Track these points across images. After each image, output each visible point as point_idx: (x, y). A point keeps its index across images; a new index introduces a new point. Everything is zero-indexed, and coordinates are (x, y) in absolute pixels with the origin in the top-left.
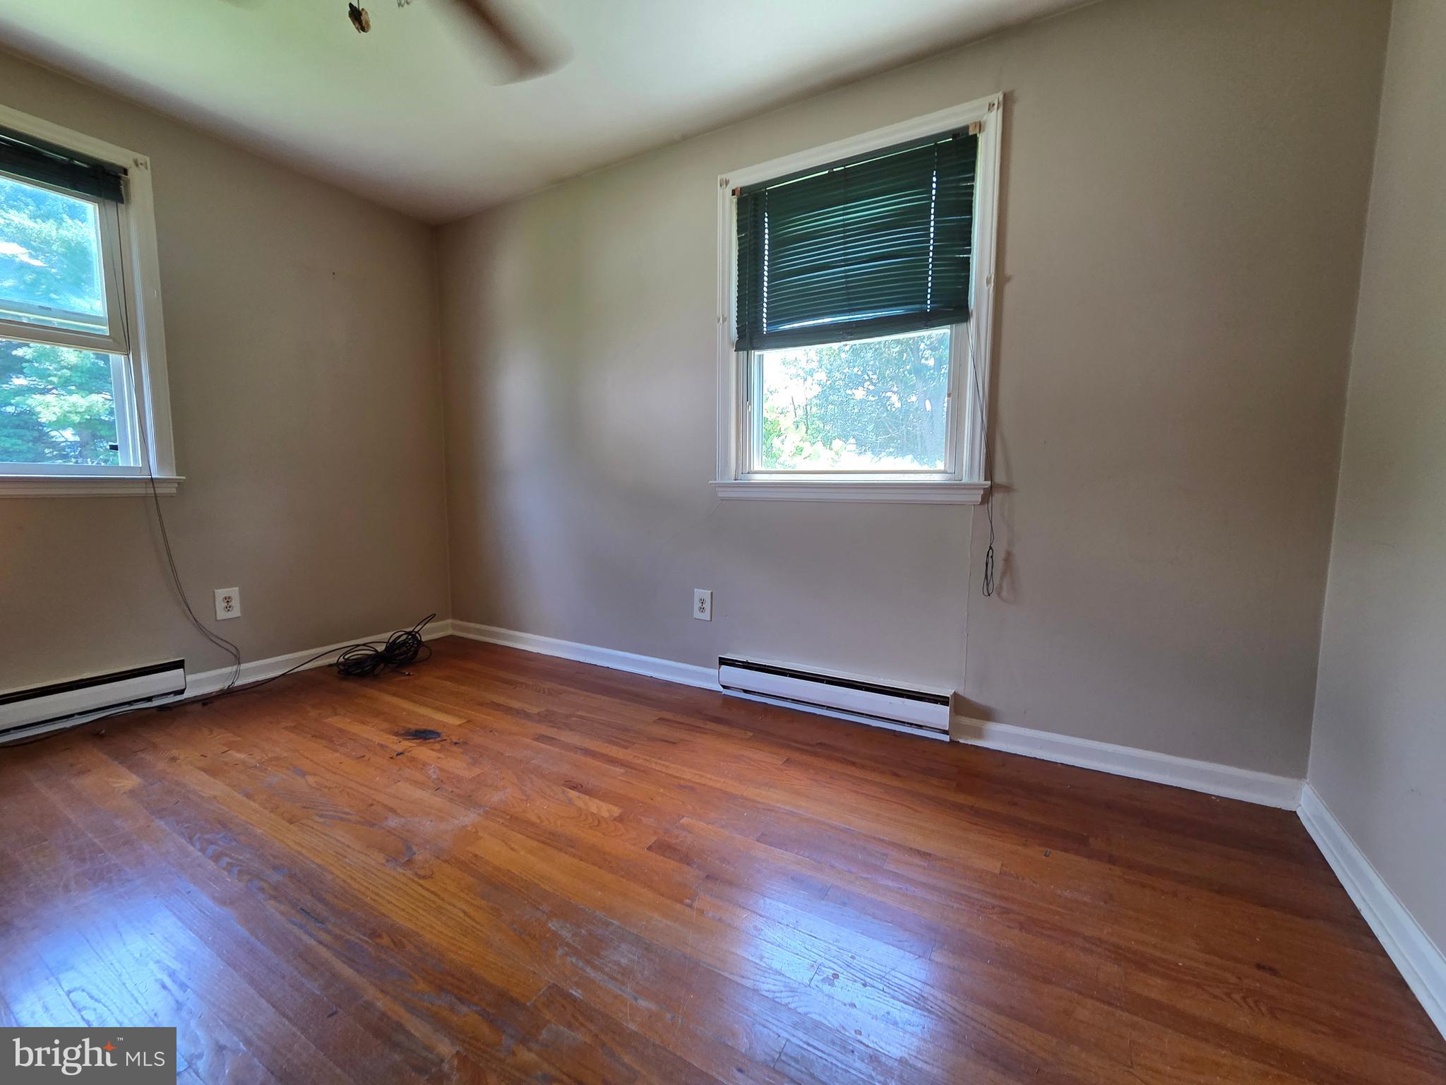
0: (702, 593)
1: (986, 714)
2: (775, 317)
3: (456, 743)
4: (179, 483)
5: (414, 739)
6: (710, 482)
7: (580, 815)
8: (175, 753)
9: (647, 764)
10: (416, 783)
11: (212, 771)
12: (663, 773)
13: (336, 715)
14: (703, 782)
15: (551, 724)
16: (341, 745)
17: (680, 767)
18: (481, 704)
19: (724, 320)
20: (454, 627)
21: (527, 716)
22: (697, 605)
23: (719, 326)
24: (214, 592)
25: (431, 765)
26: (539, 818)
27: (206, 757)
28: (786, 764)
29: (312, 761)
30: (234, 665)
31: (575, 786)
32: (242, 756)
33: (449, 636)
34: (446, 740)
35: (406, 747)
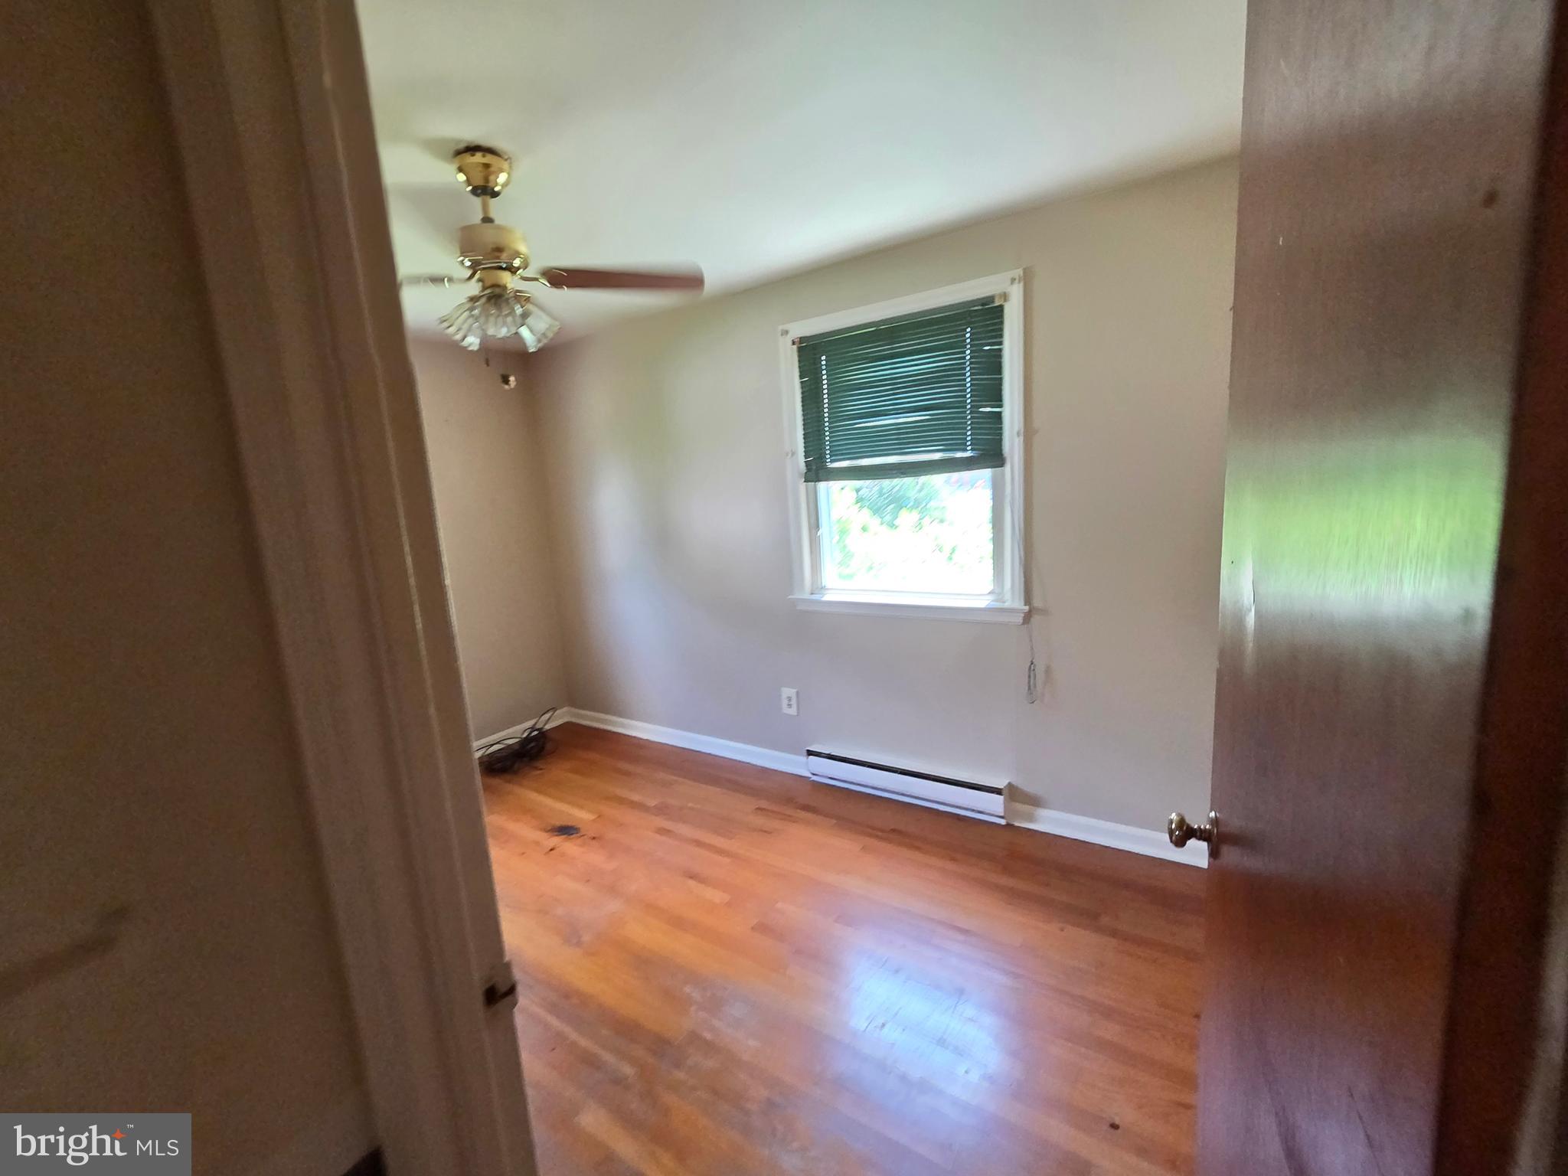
0: (788, 692)
1: (1035, 801)
2: (837, 455)
3: (594, 838)
6: (789, 597)
9: (749, 854)
10: (570, 876)
12: (763, 862)
14: (795, 870)
15: (668, 817)
17: (776, 856)
18: (608, 798)
20: (571, 713)
21: (647, 808)
22: (785, 702)
23: (789, 458)
25: (578, 860)
26: (668, 904)
28: (863, 851)
31: (693, 876)
33: (567, 723)
34: (585, 835)
35: (555, 843)
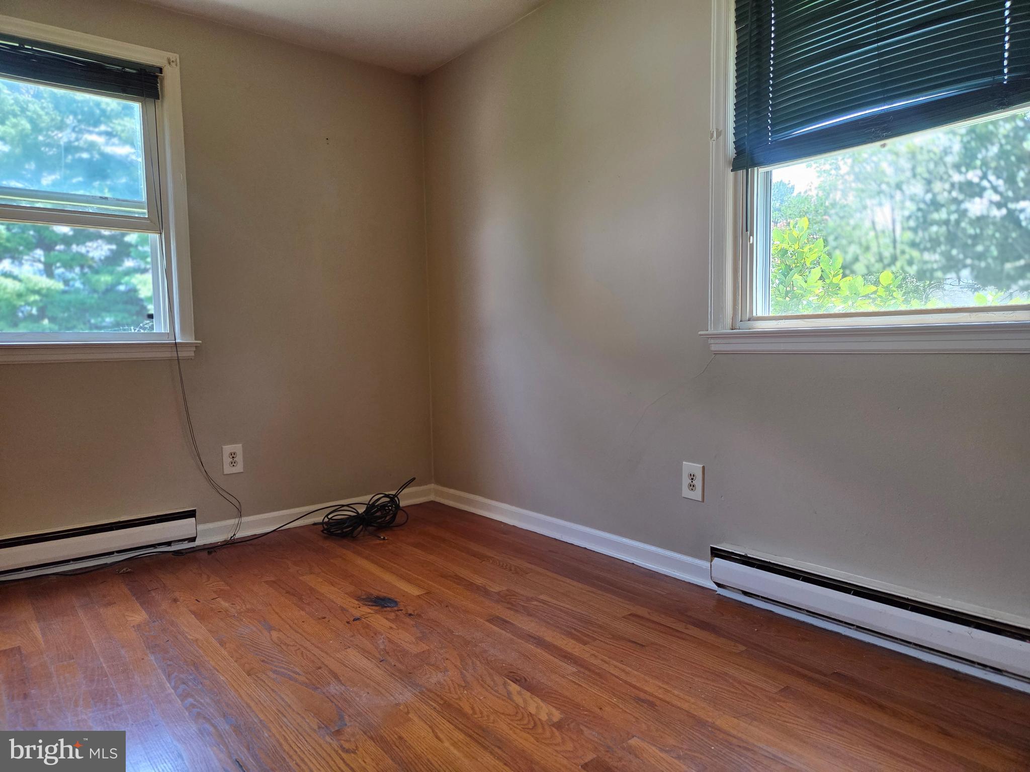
0: (690, 467)
2: (782, 123)
3: (410, 615)
4: (197, 346)
5: (372, 605)
6: (700, 333)
8: (177, 594)
9: (605, 666)
10: (364, 652)
11: (200, 616)
12: (621, 679)
13: (311, 574)
14: (668, 699)
15: (509, 606)
16: (308, 604)
17: (643, 676)
18: (444, 576)
20: (437, 493)
21: (486, 593)
22: (686, 481)
23: (712, 143)
24: (222, 448)
25: (382, 635)
27: (199, 602)
29: (280, 617)
30: (236, 518)
31: (518, 678)
32: (225, 604)
33: (433, 502)
34: (401, 610)
35: (364, 613)
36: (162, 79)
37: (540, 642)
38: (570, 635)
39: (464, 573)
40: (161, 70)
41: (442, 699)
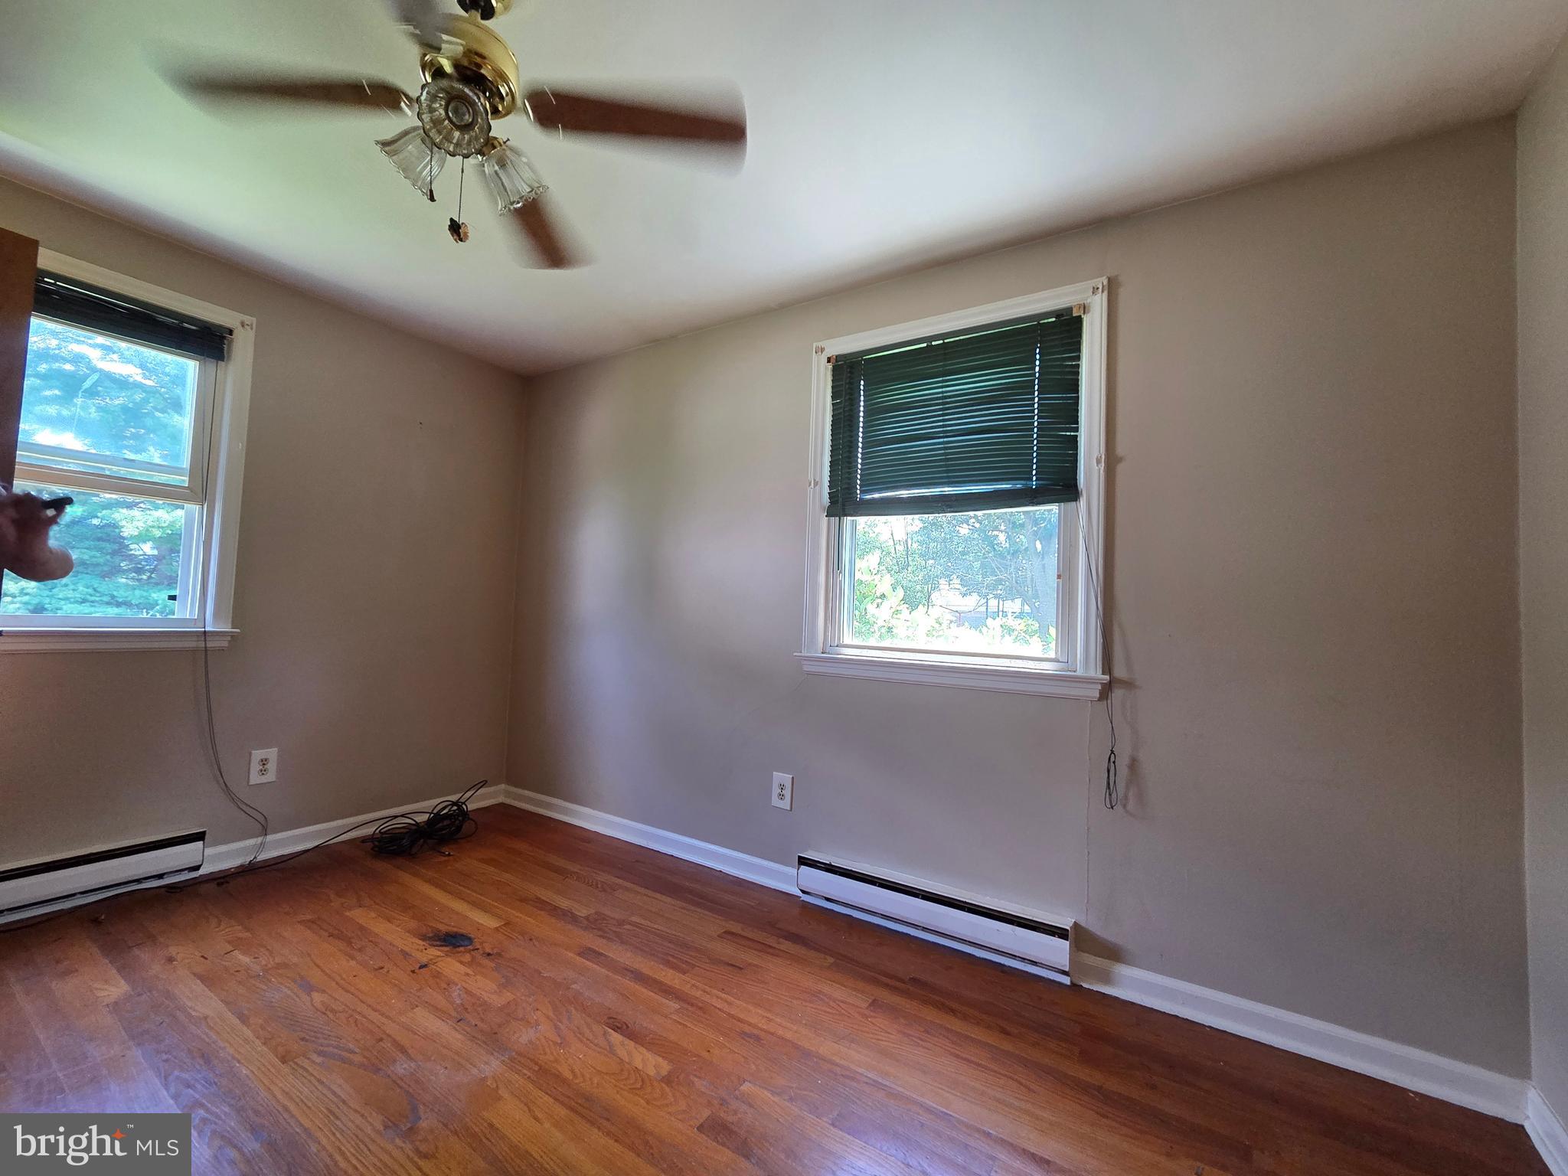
0: (782, 778)
1: (1114, 953)
2: (869, 485)
3: (489, 954)
4: (233, 636)
5: (441, 946)
6: (795, 654)
7: (622, 1070)
8: (173, 951)
9: (707, 998)
10: (436, 1010)
11: (208, 980)
12: (725, 1013)
13: (361, 906)
14: (772, 1030)
15: (600, 933)
16: (360, 950)
17: (745, 1005)
18: (524, 900)
19: (816, 484)
20: (508, 794)
21: (574, 919)
22: (776, 790)
23: (810, 490)
24: (250, 753)
25: (457, 985)
26: (573, 1071)
27: (206, 959)
28: (872, 1008)
29: (323, 971)
30: (257, 837)
31: (619, 1025)
32: (245, 959)
33: (502, 805)
34: (478, 949)
35: (432, 957)
36: (231, 342)
37: (640, 977)
38: (668, 964)
39: (546, 895)
40: (231, 332)
41: (536, 1064)
